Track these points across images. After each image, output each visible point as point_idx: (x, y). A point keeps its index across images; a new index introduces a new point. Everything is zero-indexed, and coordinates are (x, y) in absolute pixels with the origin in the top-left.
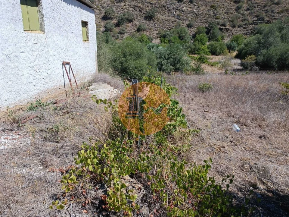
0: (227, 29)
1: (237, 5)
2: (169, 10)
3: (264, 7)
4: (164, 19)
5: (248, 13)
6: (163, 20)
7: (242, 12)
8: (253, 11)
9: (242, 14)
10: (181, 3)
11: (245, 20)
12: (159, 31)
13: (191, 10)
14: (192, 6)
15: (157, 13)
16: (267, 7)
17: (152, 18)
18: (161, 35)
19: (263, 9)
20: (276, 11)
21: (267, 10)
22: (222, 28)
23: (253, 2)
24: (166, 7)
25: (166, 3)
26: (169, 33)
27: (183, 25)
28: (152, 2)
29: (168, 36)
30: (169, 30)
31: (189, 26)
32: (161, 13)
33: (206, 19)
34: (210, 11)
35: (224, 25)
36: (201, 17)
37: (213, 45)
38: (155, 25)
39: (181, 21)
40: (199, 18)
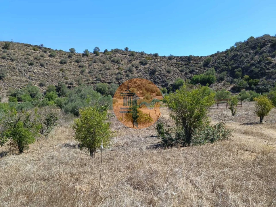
0: (74, 87)
1: (81, 69)
2: (20, 72)
3: (100, 71)
4: (15, 79)
5: (90, 75)
6: (13, 80)
7: (85, 74)
8: (93, 74)
9: (85, 76)
10: (32, 66)
11: (87, 80)
12: (9, 90)
13: (42, 72)
14: (43, 69)
15: (8, 74)
16: (102, 71)
17: (2, 78)
18: (11, 93)
19: (100, 73)
20: (108, 74)
21: (102, 73)
22: (71, 87)
23: (92, 67)
24: (16, 69)
25: (17, 65)
26: (19, 91)
27: (35, 84)
28: (1, 64)
29: (18, 94)
30: (21, 88)
31: (41, 85)
32: (12, 74)
33: (56, 80)
34: (59, 73)
35: (71, 84)
36: (52, 78)
37: (59, 100)
38: (5, 84)
39: (33, 81)
40: (50, 79)
